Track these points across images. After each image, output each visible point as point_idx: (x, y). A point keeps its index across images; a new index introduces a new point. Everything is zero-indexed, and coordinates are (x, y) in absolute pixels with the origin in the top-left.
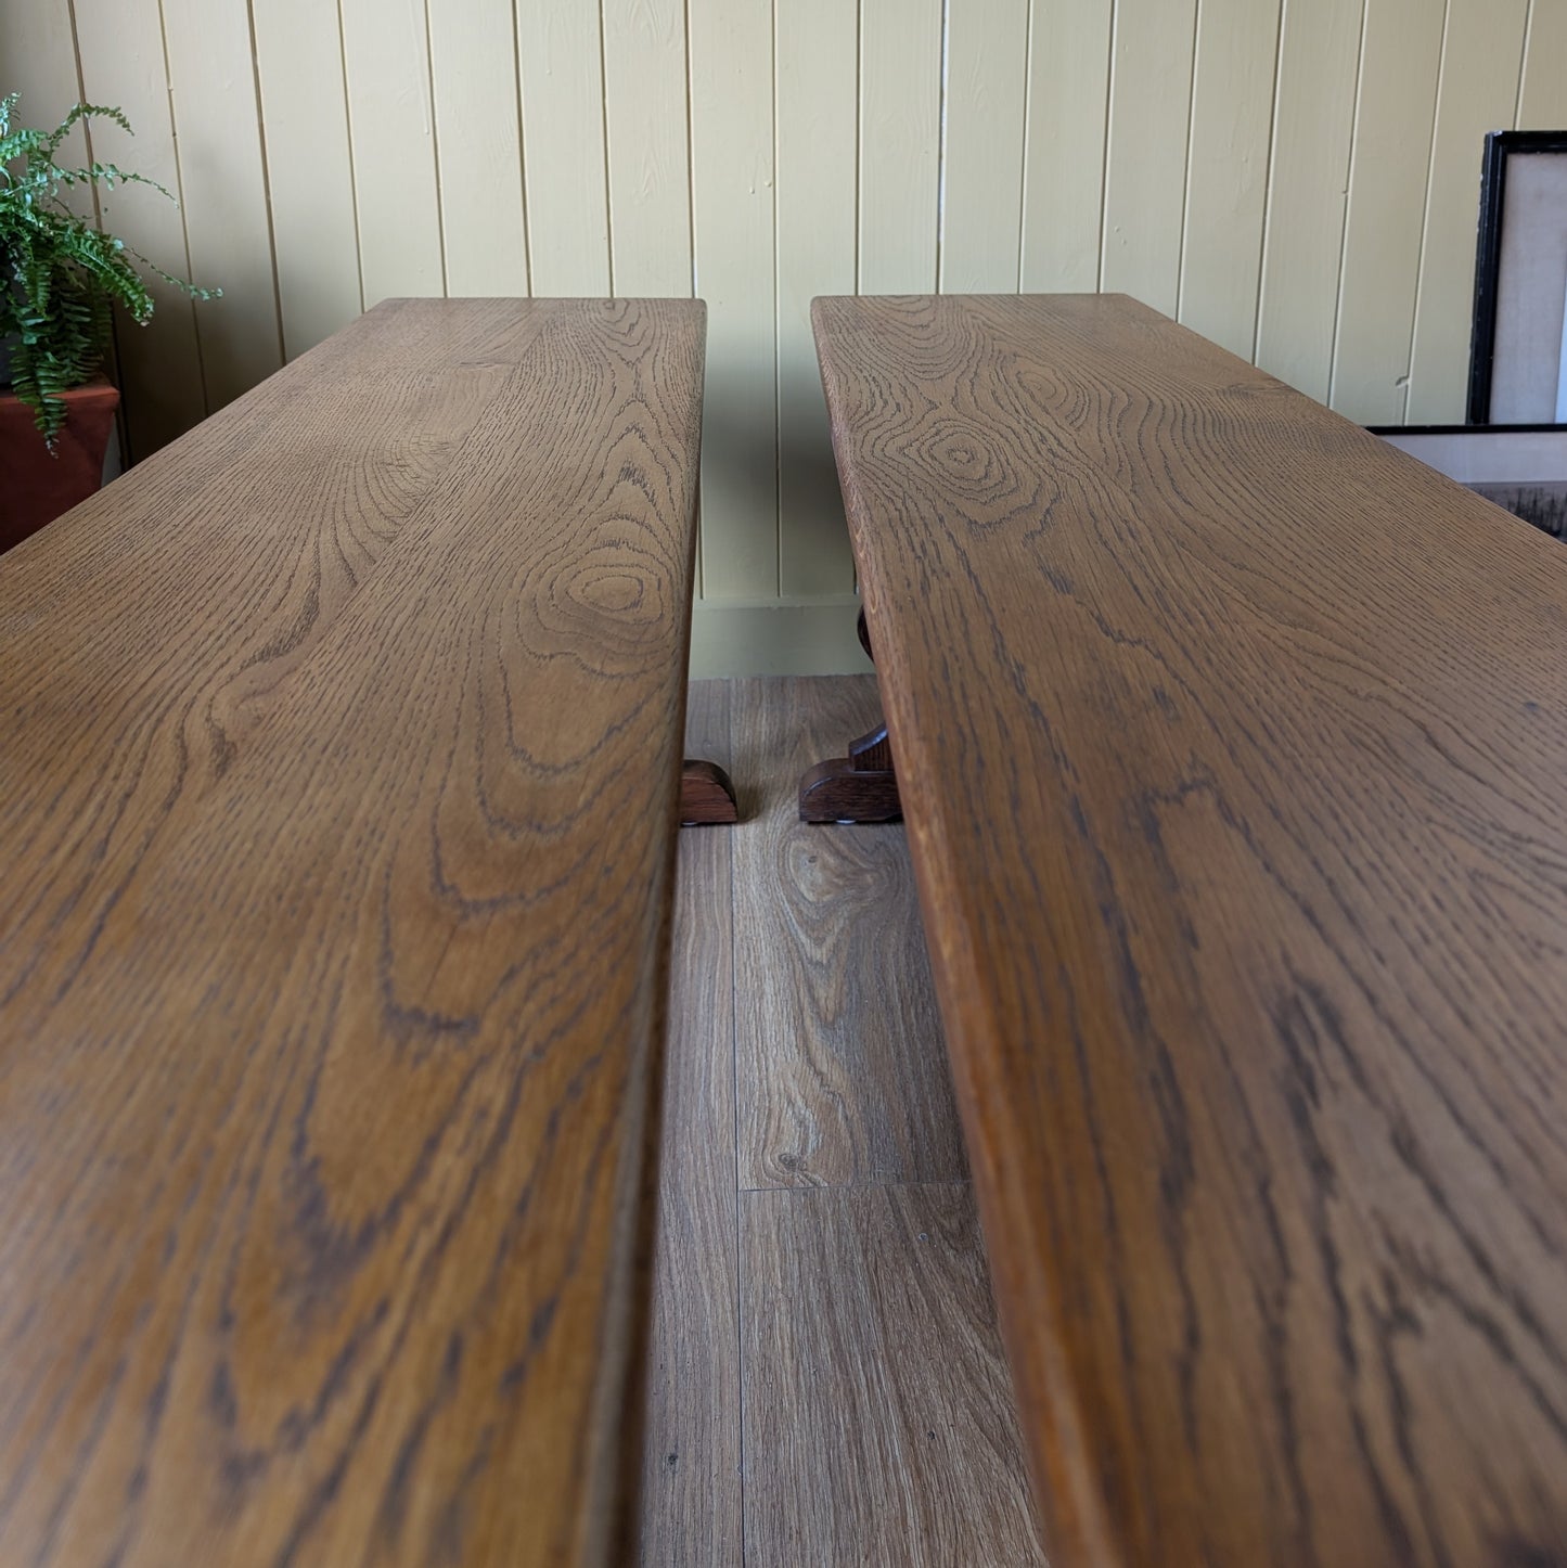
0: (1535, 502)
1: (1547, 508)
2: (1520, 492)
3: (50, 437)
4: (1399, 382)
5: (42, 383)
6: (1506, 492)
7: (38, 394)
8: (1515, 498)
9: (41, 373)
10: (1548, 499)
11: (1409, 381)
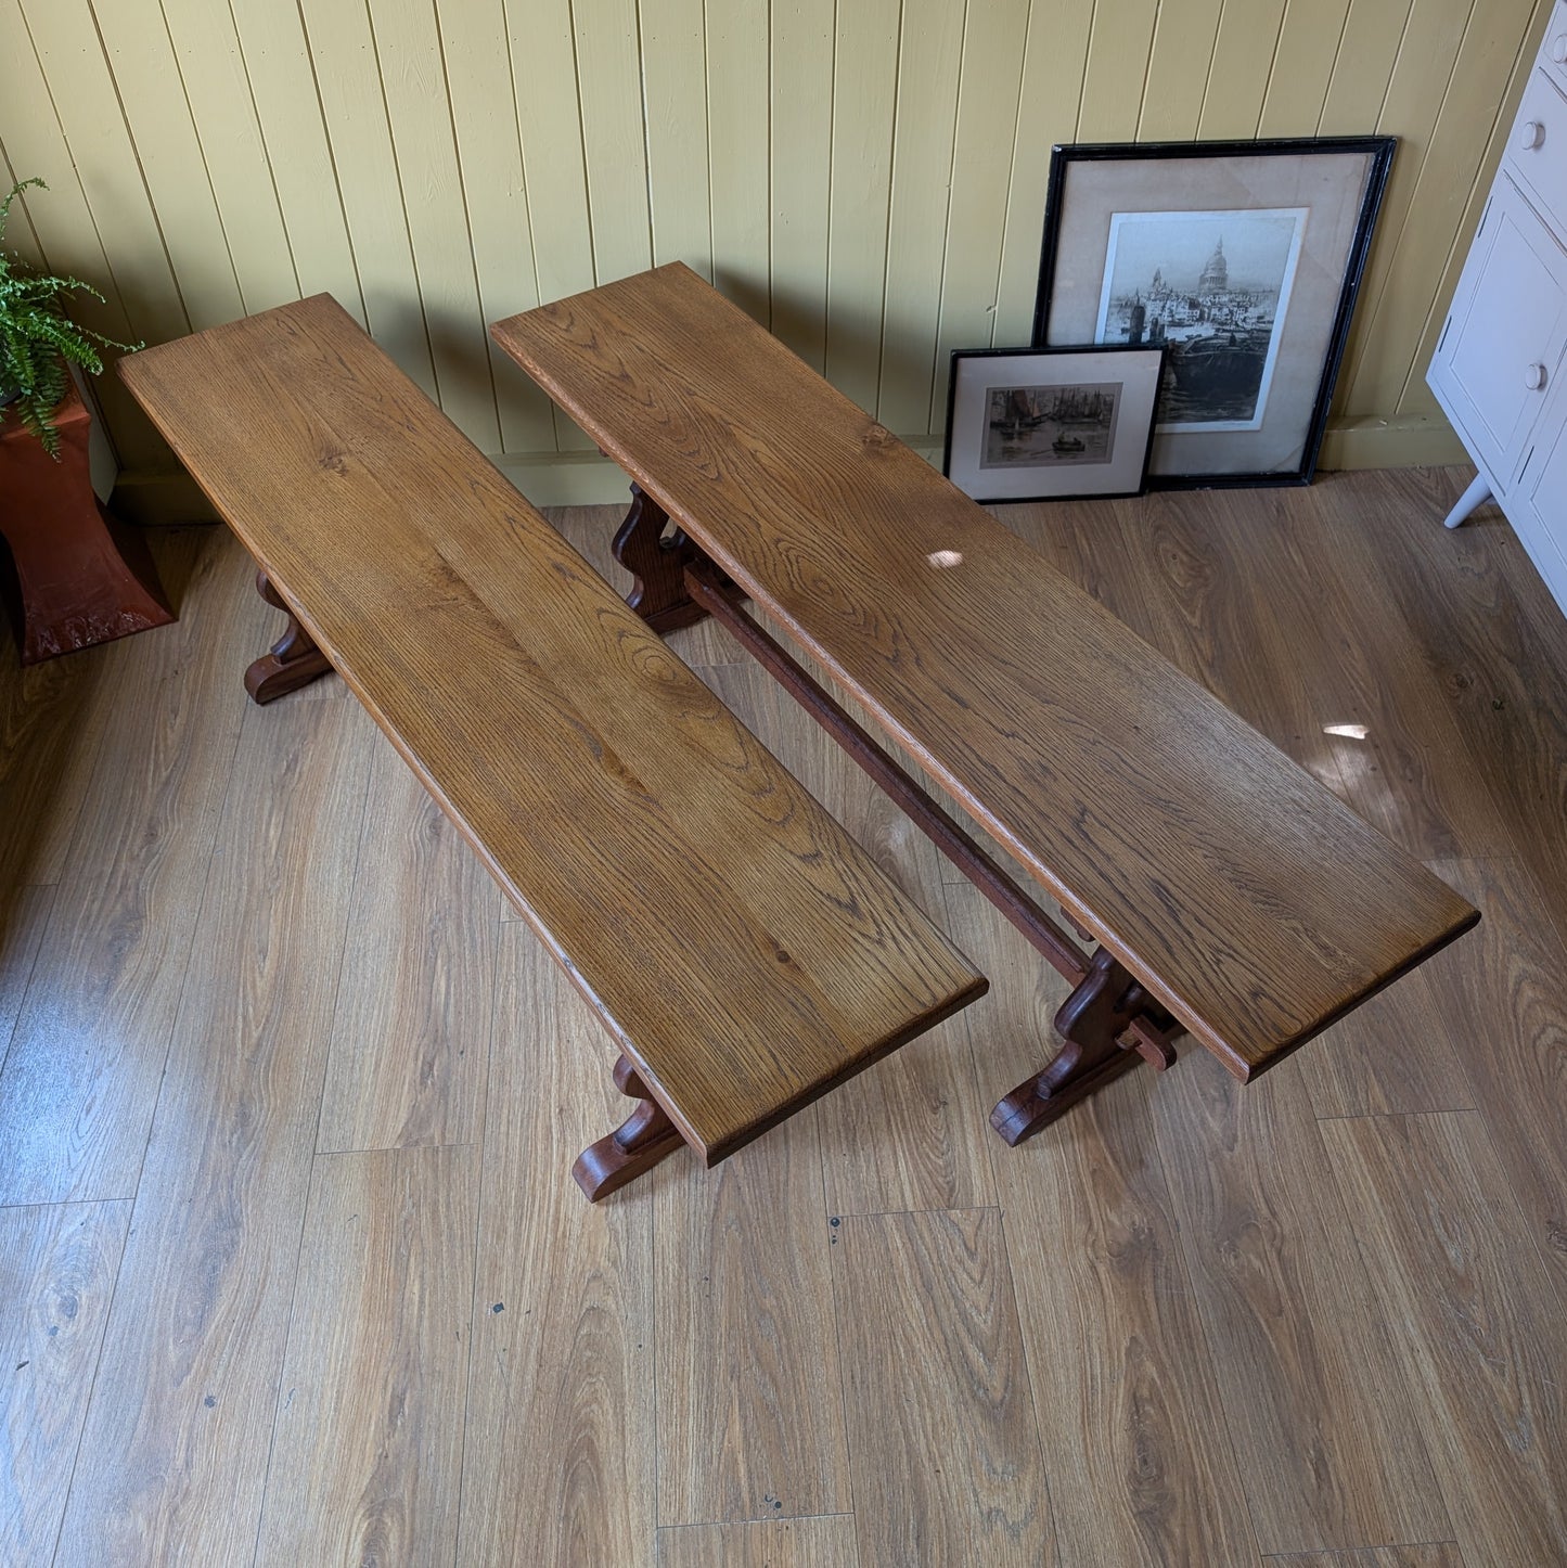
0: (1073, 396)
1: (1081, 401)
2: (1063, 391)
3: (54, 452)
4: (988, 310)
5: (41, 416)
6: (1054, 391)
7: (40, 425)
8: (1059, 395)
9: (38, 410)
10: (1083, 394)
11: (997, 308)
